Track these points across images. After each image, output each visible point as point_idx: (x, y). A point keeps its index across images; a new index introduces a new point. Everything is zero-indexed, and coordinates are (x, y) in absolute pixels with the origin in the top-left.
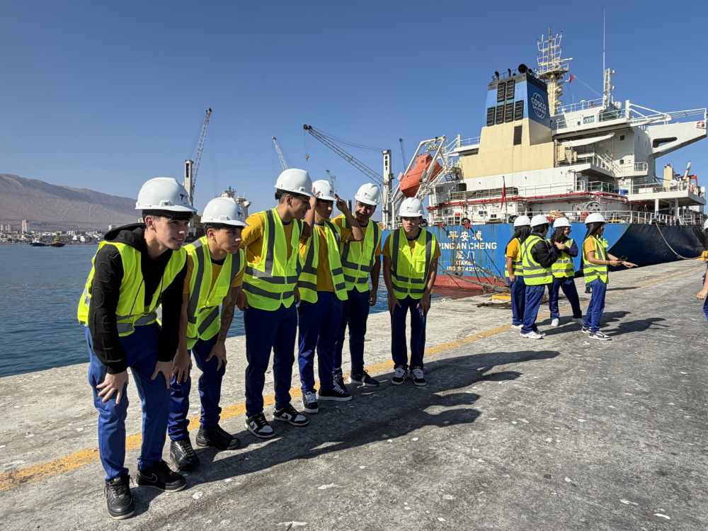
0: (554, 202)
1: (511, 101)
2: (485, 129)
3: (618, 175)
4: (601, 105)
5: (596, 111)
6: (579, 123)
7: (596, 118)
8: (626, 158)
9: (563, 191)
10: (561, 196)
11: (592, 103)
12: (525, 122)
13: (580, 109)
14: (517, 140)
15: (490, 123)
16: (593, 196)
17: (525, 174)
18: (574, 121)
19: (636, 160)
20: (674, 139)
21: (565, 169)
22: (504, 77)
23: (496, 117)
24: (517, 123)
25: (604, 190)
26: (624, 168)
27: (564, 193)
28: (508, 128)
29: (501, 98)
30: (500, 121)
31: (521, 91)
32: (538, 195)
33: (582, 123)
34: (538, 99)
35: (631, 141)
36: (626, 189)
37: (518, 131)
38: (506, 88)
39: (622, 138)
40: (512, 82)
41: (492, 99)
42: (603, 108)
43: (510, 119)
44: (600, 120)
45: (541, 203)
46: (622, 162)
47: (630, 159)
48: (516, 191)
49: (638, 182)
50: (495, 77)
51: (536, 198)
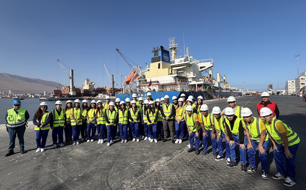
0: (169, 85)
1: (157, 56)
2: (151, 64)
3: (188, 77)
4: (184, 57)
5: (183, 59)
6: (179, 62)
7: (183, 61)
8: (191, 73)
9: (169, 82)
10: (169, 83)
11: (182, 57)
12: (161, 62)
13: (180, 58)
14: (159, 67)
15: (152, 62)
16: (178, 83)
17: (161, 77)
18: (177, 61)
19: (193, 73)
20: (205, 67)
21: (171, 75)
22: (156, 49)
23: (154, 60)
24: (159, 62)
25: (181, 81)
26: (190, 75)
27: (170, 83)
28: (157, 64)
29: (155, 55)
30: (155, 62)
31: (160, 53)
32: (164, 83)
33: (180, 62)
34: (166, 56)
35: (192, 68)
36: (190, 81)
37: (159, 64)
38: (156, 52)
39: (190, 67)
40: (158, 51)
41: (152, 55)
42: (184, 58)
43: (157, 61)
44: (184, 61)
45: (166, 85)
46: (190, 73)
47: (192, 73)
48: (158, 82)
49: (194, 79)
50: (154, 49)
51: (163, 84)
